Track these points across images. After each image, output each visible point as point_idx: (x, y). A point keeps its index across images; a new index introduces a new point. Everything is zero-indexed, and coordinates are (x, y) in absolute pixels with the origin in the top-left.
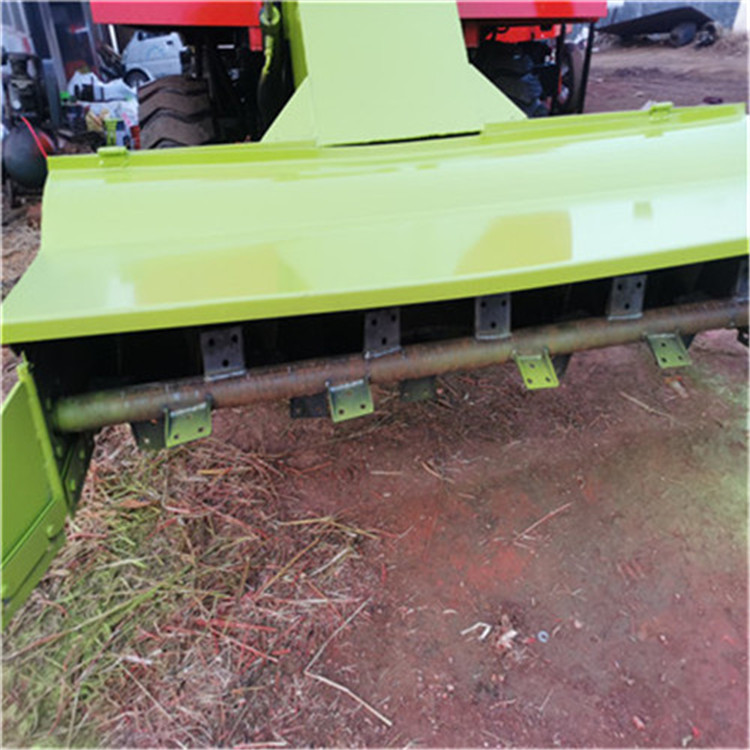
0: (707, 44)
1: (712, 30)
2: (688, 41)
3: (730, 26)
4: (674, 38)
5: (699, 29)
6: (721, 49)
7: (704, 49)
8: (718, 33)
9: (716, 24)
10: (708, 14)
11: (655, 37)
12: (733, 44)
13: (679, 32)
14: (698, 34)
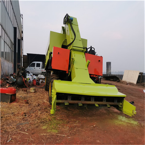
0: (119, 82)
1: (119, 80)
2: (116, 81)
3: (122, 79)
5: (117, 79)
6: (121, 83)
10: (118, 77)
11: (111, 79)
12: (122, 82)
13: (115, 79)
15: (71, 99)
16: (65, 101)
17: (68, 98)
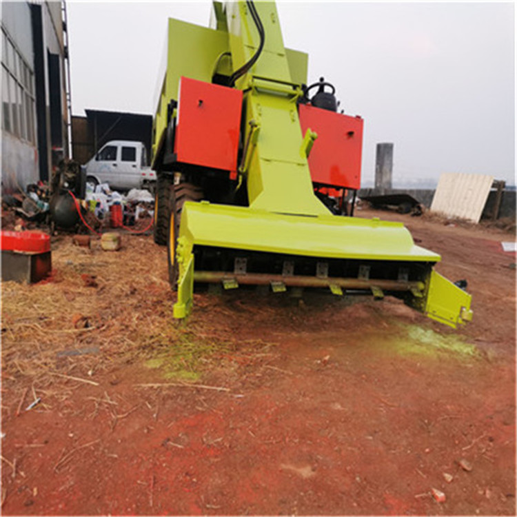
0: (417, 215)
1: (419, 208)
2: (407, 212)
3: (429, 207)
4: (401, 209)
5: (413, 207)
6: (425, 219)
7: (415, 217)
8: (423, 210)
9: (422, 206)
10: (418, 200)
11: (391, 207)
12: (430, 217)
13: (403, 206)
14: (412, 209)
15: (245, 268)
16: (226, 277)
17: (236, 266)
